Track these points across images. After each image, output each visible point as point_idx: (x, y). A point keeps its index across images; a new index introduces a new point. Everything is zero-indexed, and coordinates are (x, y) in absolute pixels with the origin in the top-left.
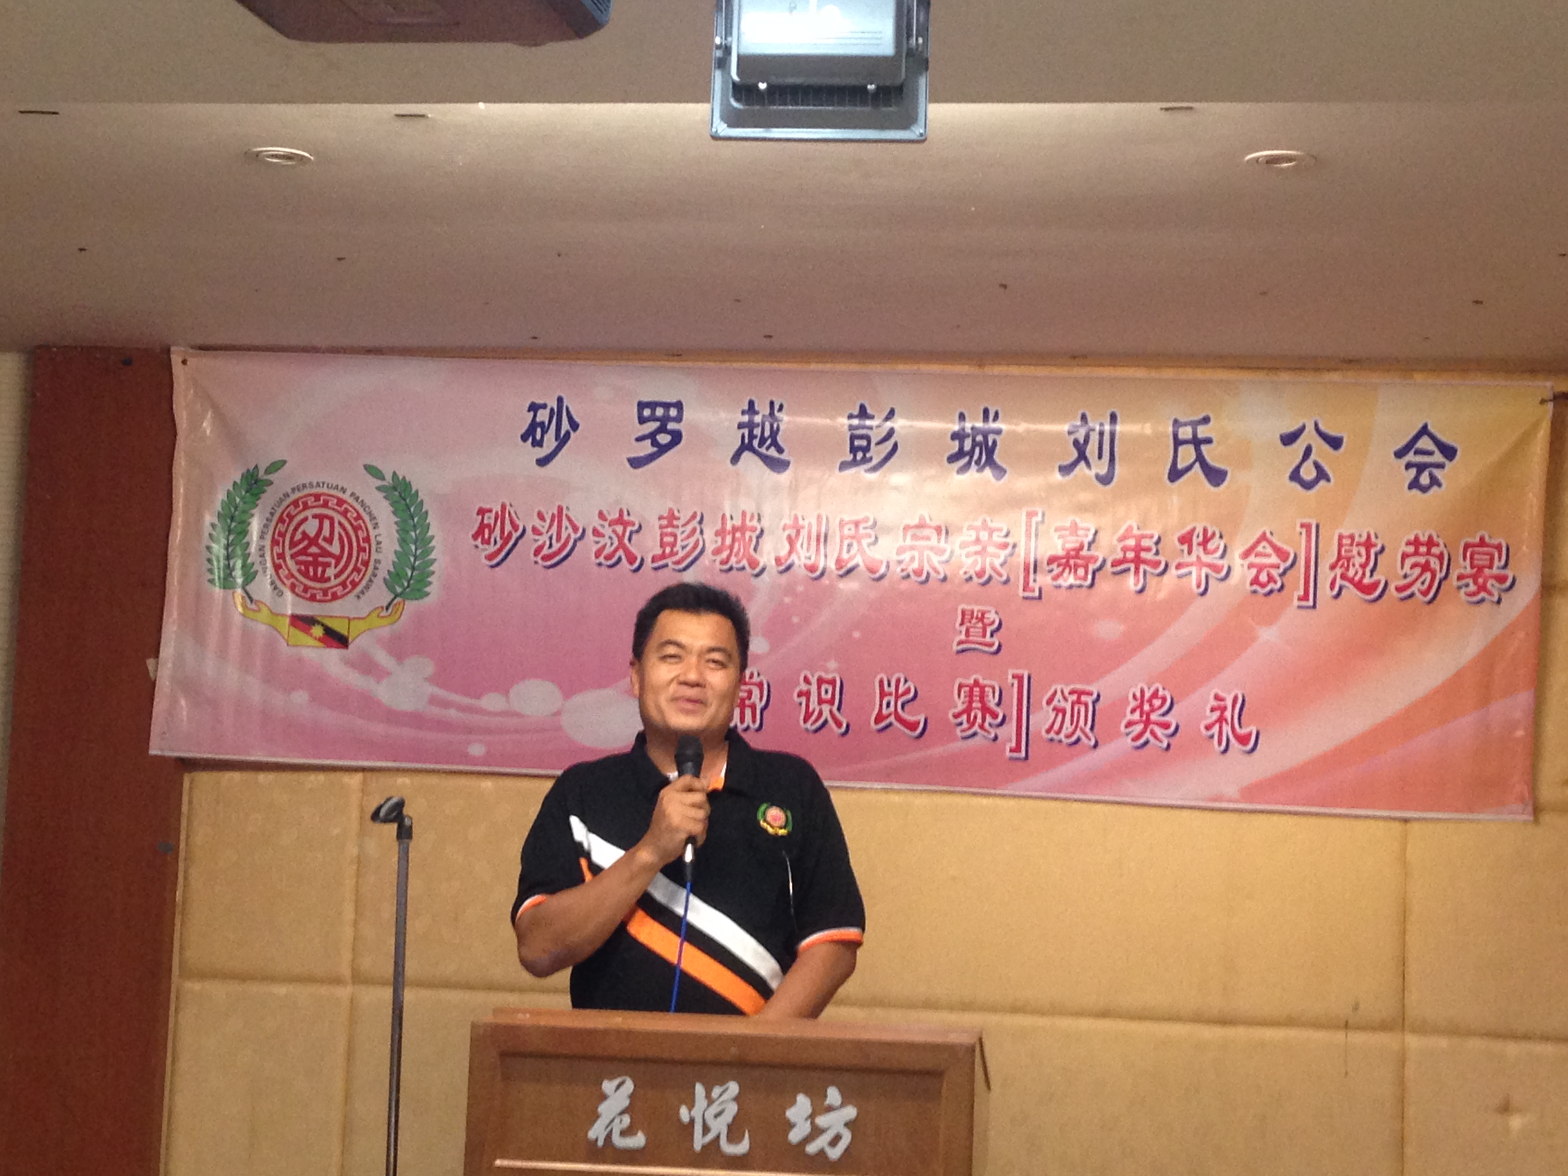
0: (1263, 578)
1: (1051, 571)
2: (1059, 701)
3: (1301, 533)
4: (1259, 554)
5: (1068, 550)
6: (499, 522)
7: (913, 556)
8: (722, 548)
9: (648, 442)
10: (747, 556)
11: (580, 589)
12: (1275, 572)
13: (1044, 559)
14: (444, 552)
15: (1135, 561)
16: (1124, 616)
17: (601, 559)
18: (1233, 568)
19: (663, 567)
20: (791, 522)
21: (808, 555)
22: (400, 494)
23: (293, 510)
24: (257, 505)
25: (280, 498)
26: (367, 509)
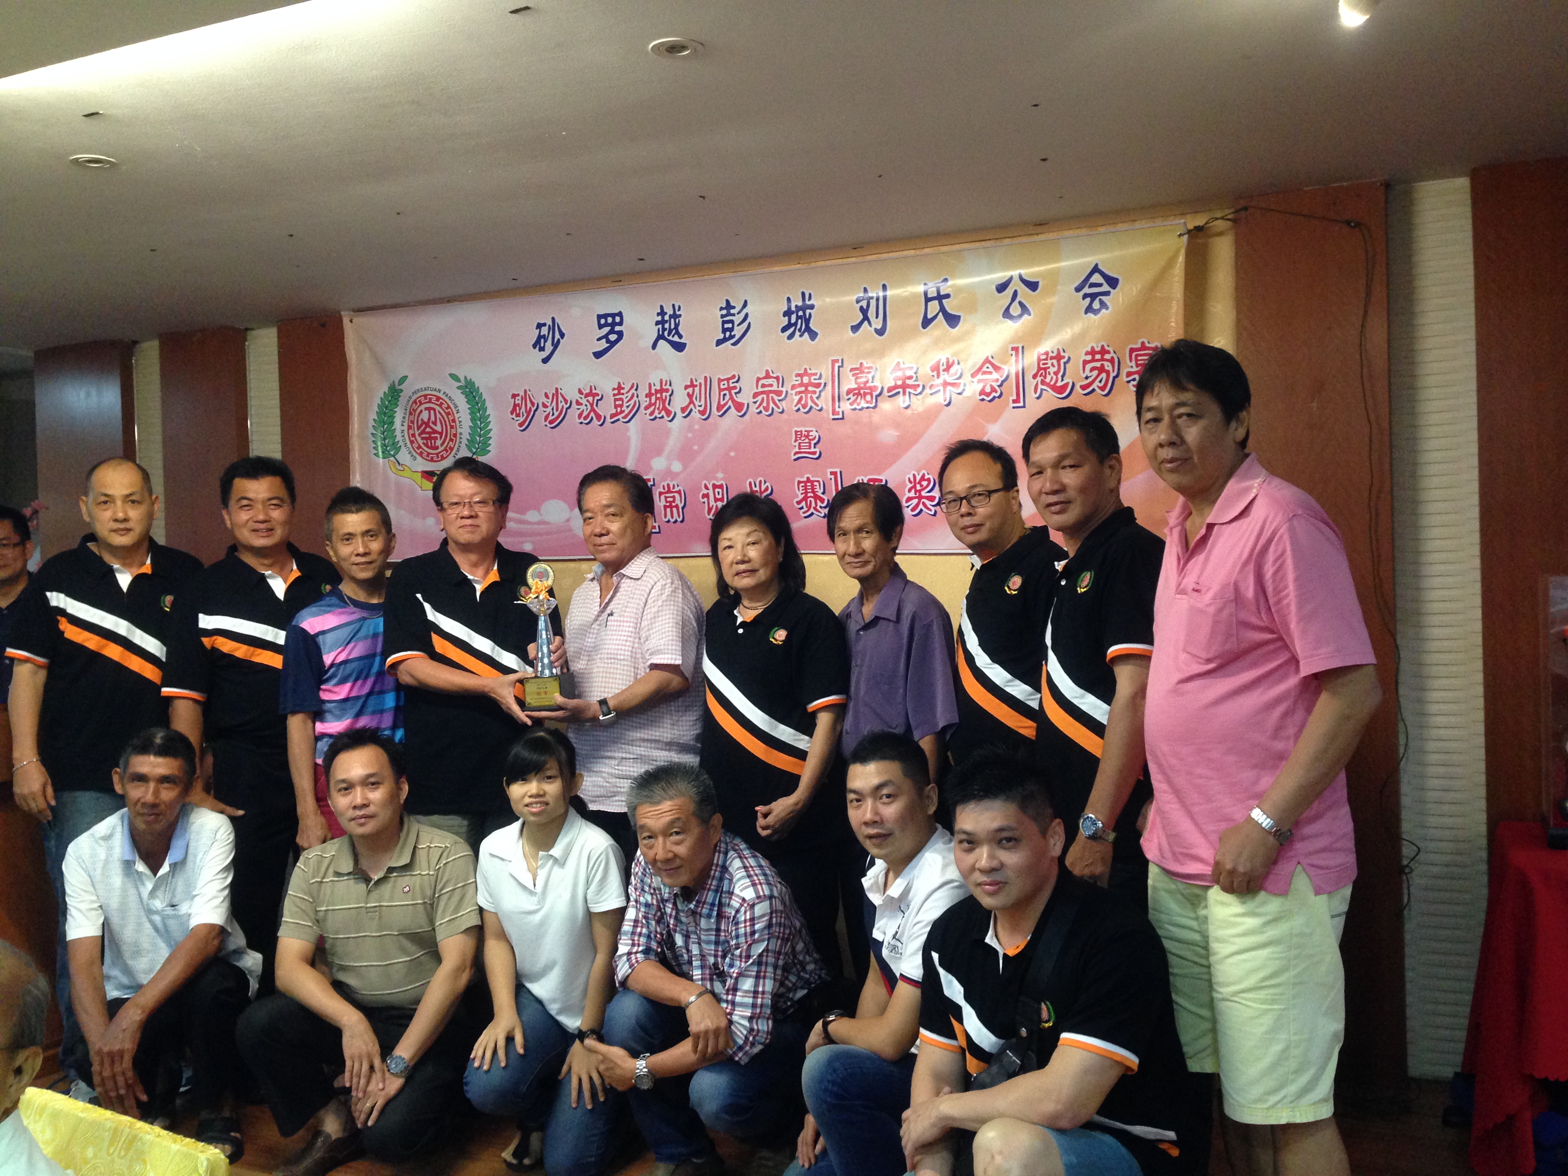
0: (988, 390)
1: (849, 399)
3: (1012, 354)
4: (984, 373)
5: (859, 384)
6: (524, 402)
7: (763, 398)
8: (650, 405)
9: (604, 340)
10: (665, 408)
11: (572, 440)
12: (995, 385)
13: (844, 392)
14: (496, 424)
15: (903, 386)
16: (898, 425)
17: (582, 420)
18: (967, 384)
19: (617, 421)
20: (689, 384)
21: (700, 404)
22: (469, 389)
23: (414, 406)
24: (398, 405)
25: (408, 400)
26: (452, 401)
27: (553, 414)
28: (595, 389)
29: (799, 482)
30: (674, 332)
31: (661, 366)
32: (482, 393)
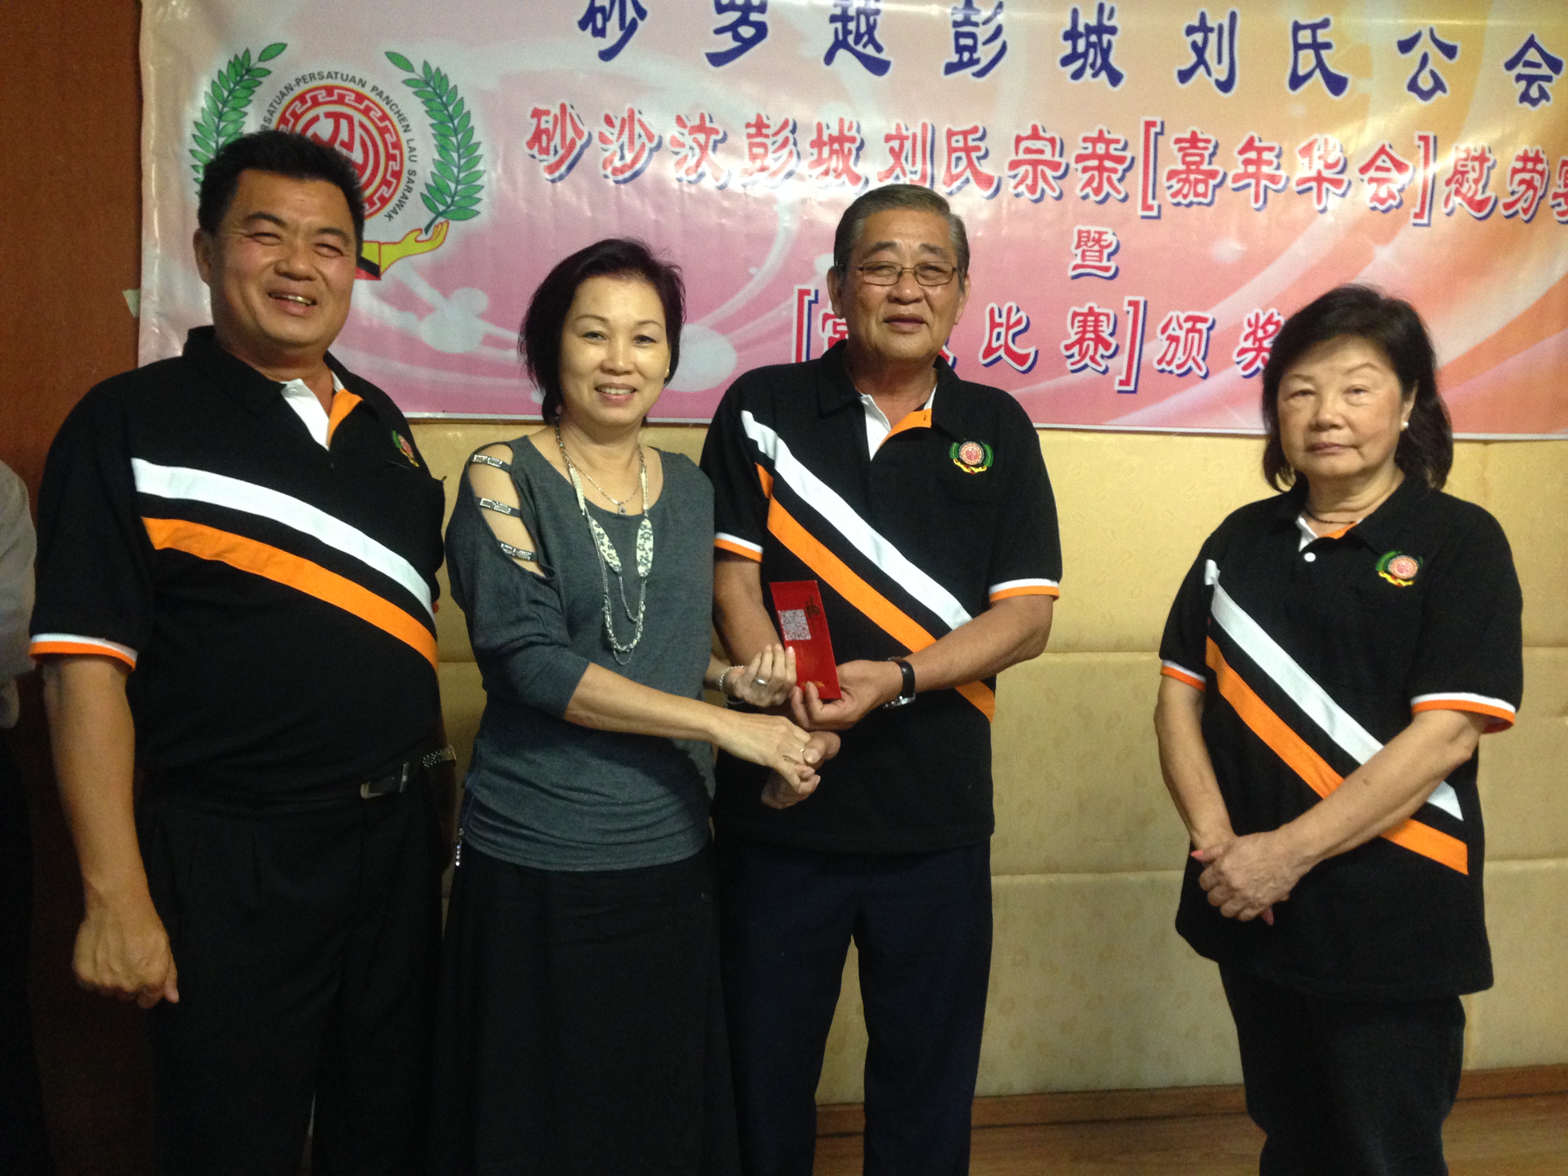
0: (1383, 194)
1: (1170, 187)
2: (1174, 329)
4: (1379, 169)
5: (1188, 164)
6: (559, 127)
7: (1027, 171)
8: (819, 161)
9: (729, 35)
10: (848, 171)
11: (659, 208)
12: (1394, 188)
13: (1163, 175)
14: (494, 162)
15: (1256, 176)
16: (1244, 234)
17: (682, 174)
18: (1353, 183)
19: (754, 184)
20: (893, 132)
21: (914, 169)
22: (434, 89)
23: (298, 107)
24: (250, 101)
25: (281, 92)
26: (394, 107)
27: (622, 157)
28: (711, 121)
30: (865, 38)
31: (841, 94)
32: (462, 98)
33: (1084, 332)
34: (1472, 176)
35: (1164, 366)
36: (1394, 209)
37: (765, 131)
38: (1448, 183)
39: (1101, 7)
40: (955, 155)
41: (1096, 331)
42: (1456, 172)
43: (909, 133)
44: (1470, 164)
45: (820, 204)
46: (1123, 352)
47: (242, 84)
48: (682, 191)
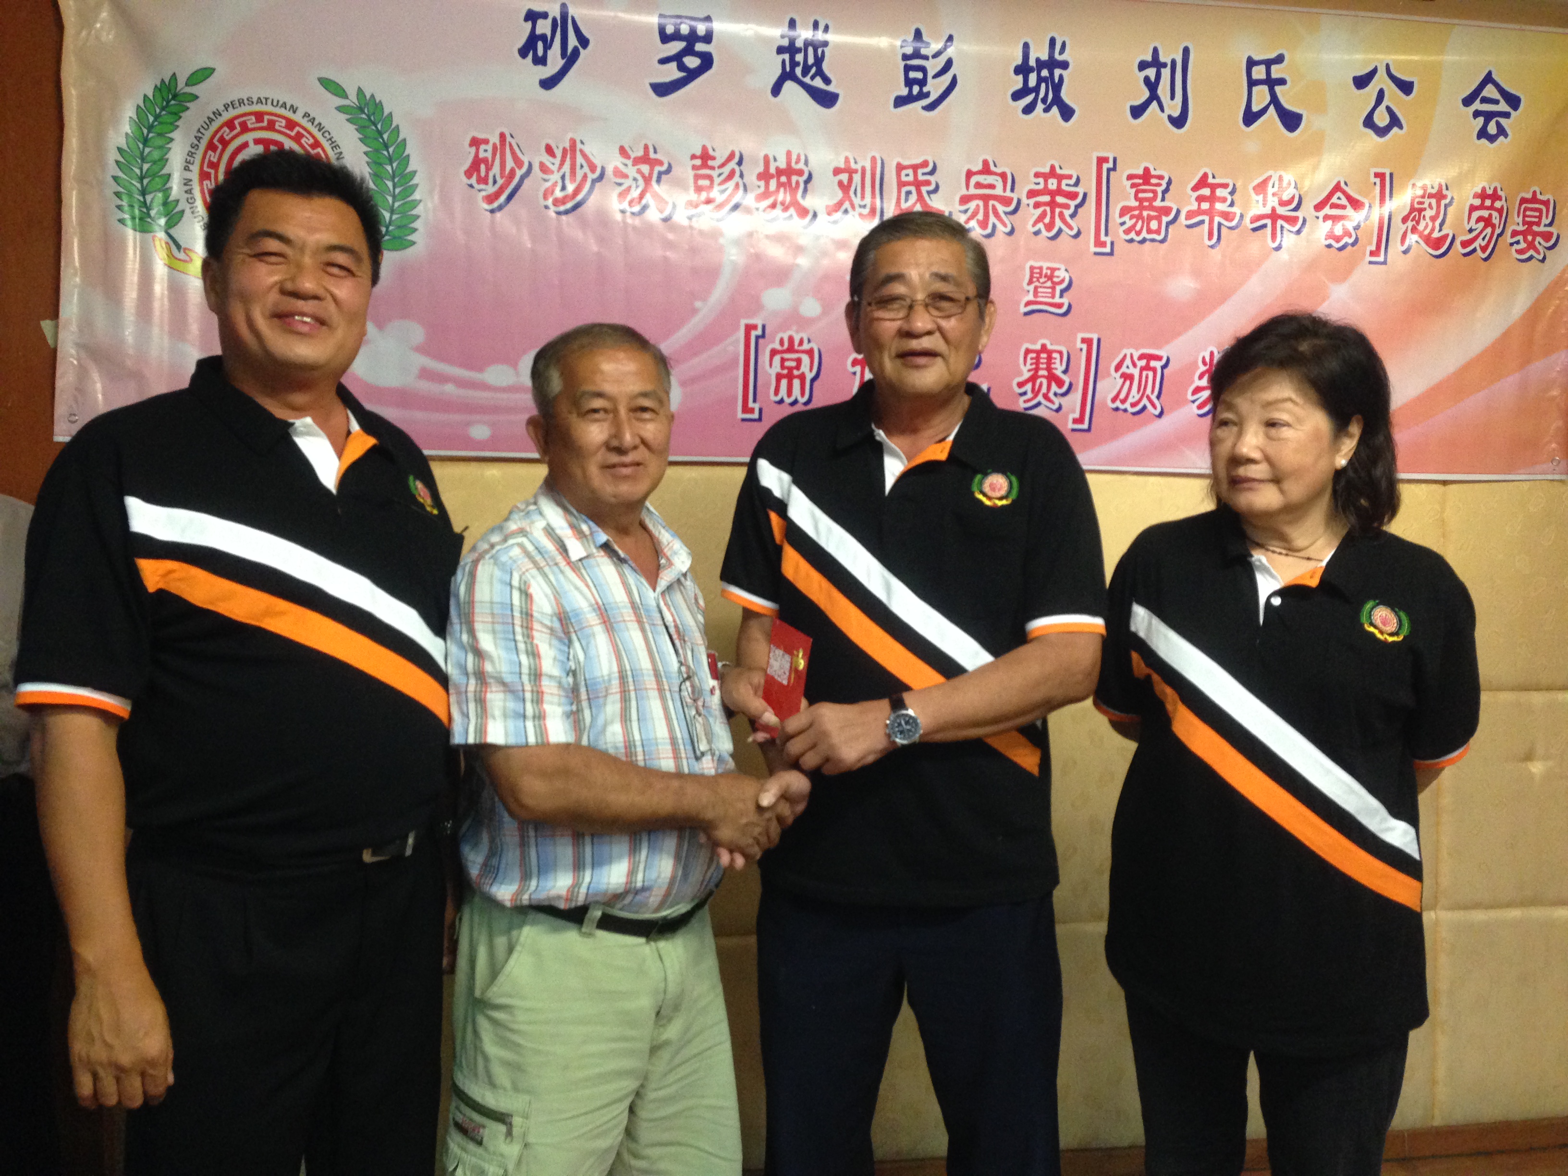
0: (1338, 231)
1: (1123, 224)
2: (1128, 367)
3: (1375, 183)
4: (1334, 206)
5: (1141, 200)
6: (498, 156)
7: (978, 206)
8: (766, 195)
9: (673, 65)
10: (795, 204)
11: (601, 240)
12: (1350, 225)
13: (1115, 211)
14: (431, 192)
15: (1210, 213)
16: (1197, 273)
17: (625, 205)
18: (1307, 220)
19: (699, 215)
20: (842, 166)
21: (863, 203)
22: (368, 116)
23: (227, 133)
24: (178, 127)
25: (209, 118)
26: (326, 134)
27: (564, 188)
28: (655, 152)
29: (1028, 352)
30: (814, 70)
31: (789, 127)
32: (397, 127)
33: (1037, 369)
34: (1429, 213)
35: (1118, 404)
36: (1349, 247)
37: (710, 163)
38: (1405, 220)
39: (1053, 42)
40: (904, 189)
41: (1049, 369)
42: (1413, 209)
43: (858, 167)
44: (1427, 201)
45: (767, 237)
46: (1077, 390)
47: (167, 109)
48: (624, 222)
